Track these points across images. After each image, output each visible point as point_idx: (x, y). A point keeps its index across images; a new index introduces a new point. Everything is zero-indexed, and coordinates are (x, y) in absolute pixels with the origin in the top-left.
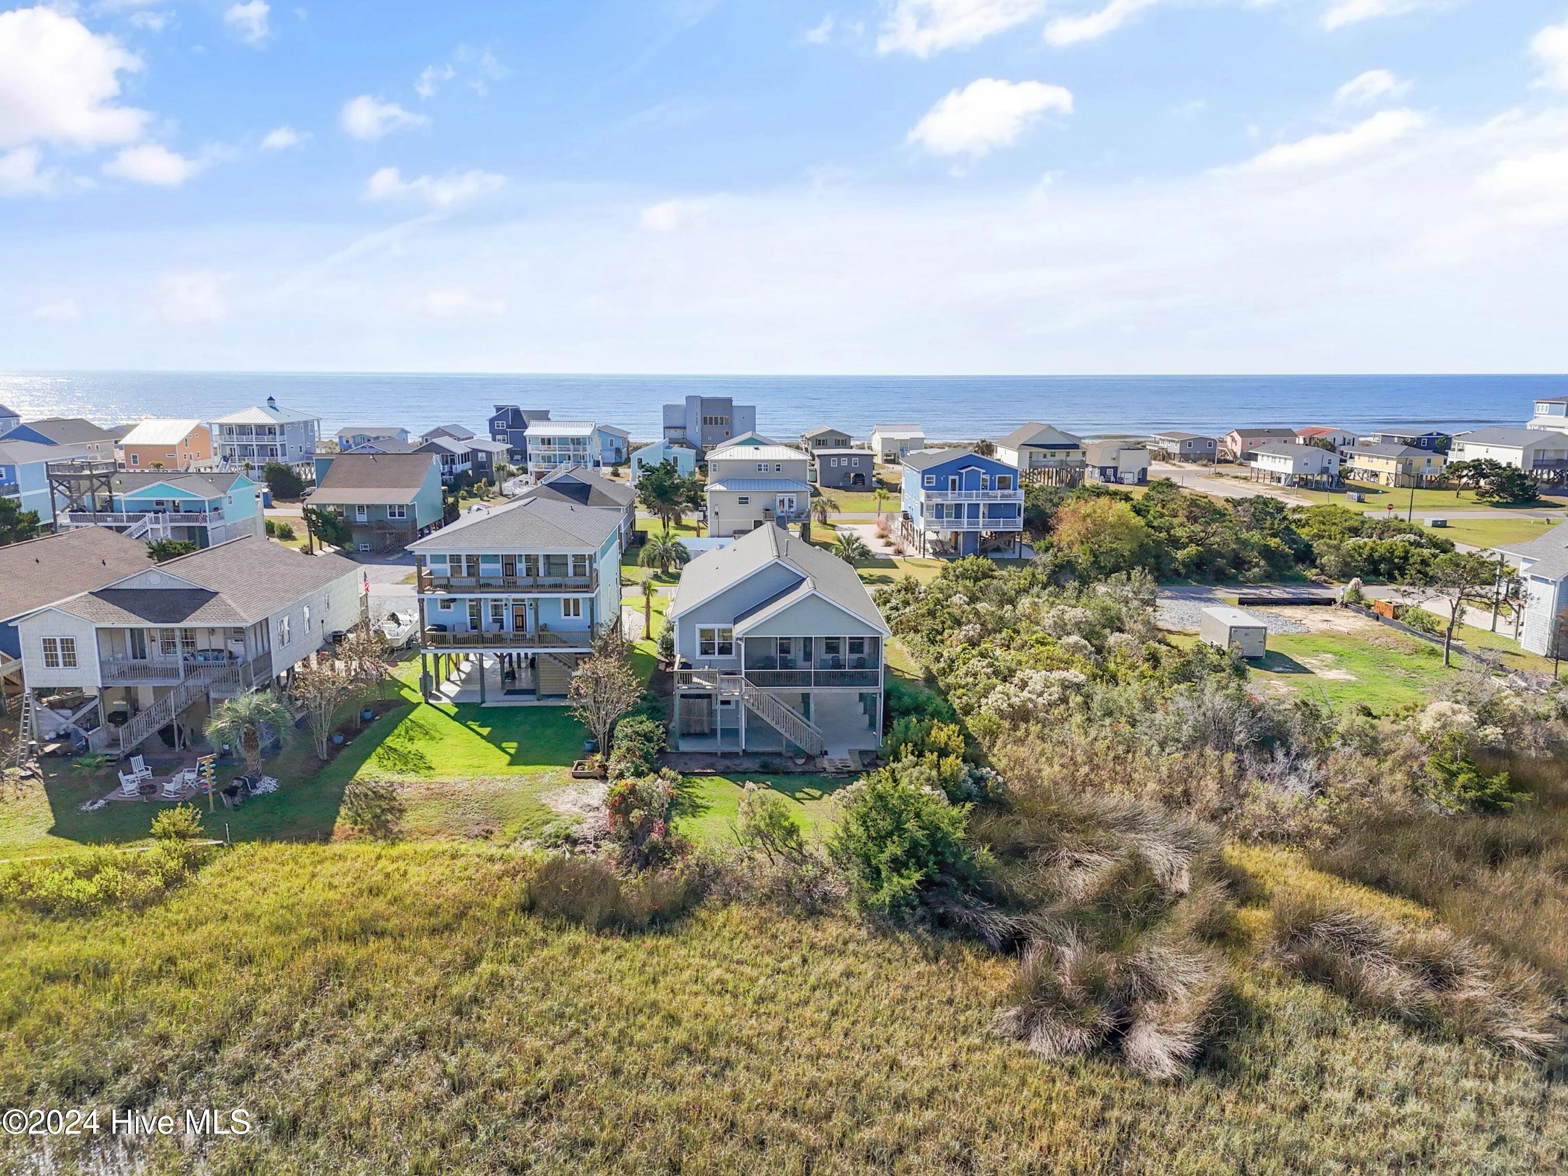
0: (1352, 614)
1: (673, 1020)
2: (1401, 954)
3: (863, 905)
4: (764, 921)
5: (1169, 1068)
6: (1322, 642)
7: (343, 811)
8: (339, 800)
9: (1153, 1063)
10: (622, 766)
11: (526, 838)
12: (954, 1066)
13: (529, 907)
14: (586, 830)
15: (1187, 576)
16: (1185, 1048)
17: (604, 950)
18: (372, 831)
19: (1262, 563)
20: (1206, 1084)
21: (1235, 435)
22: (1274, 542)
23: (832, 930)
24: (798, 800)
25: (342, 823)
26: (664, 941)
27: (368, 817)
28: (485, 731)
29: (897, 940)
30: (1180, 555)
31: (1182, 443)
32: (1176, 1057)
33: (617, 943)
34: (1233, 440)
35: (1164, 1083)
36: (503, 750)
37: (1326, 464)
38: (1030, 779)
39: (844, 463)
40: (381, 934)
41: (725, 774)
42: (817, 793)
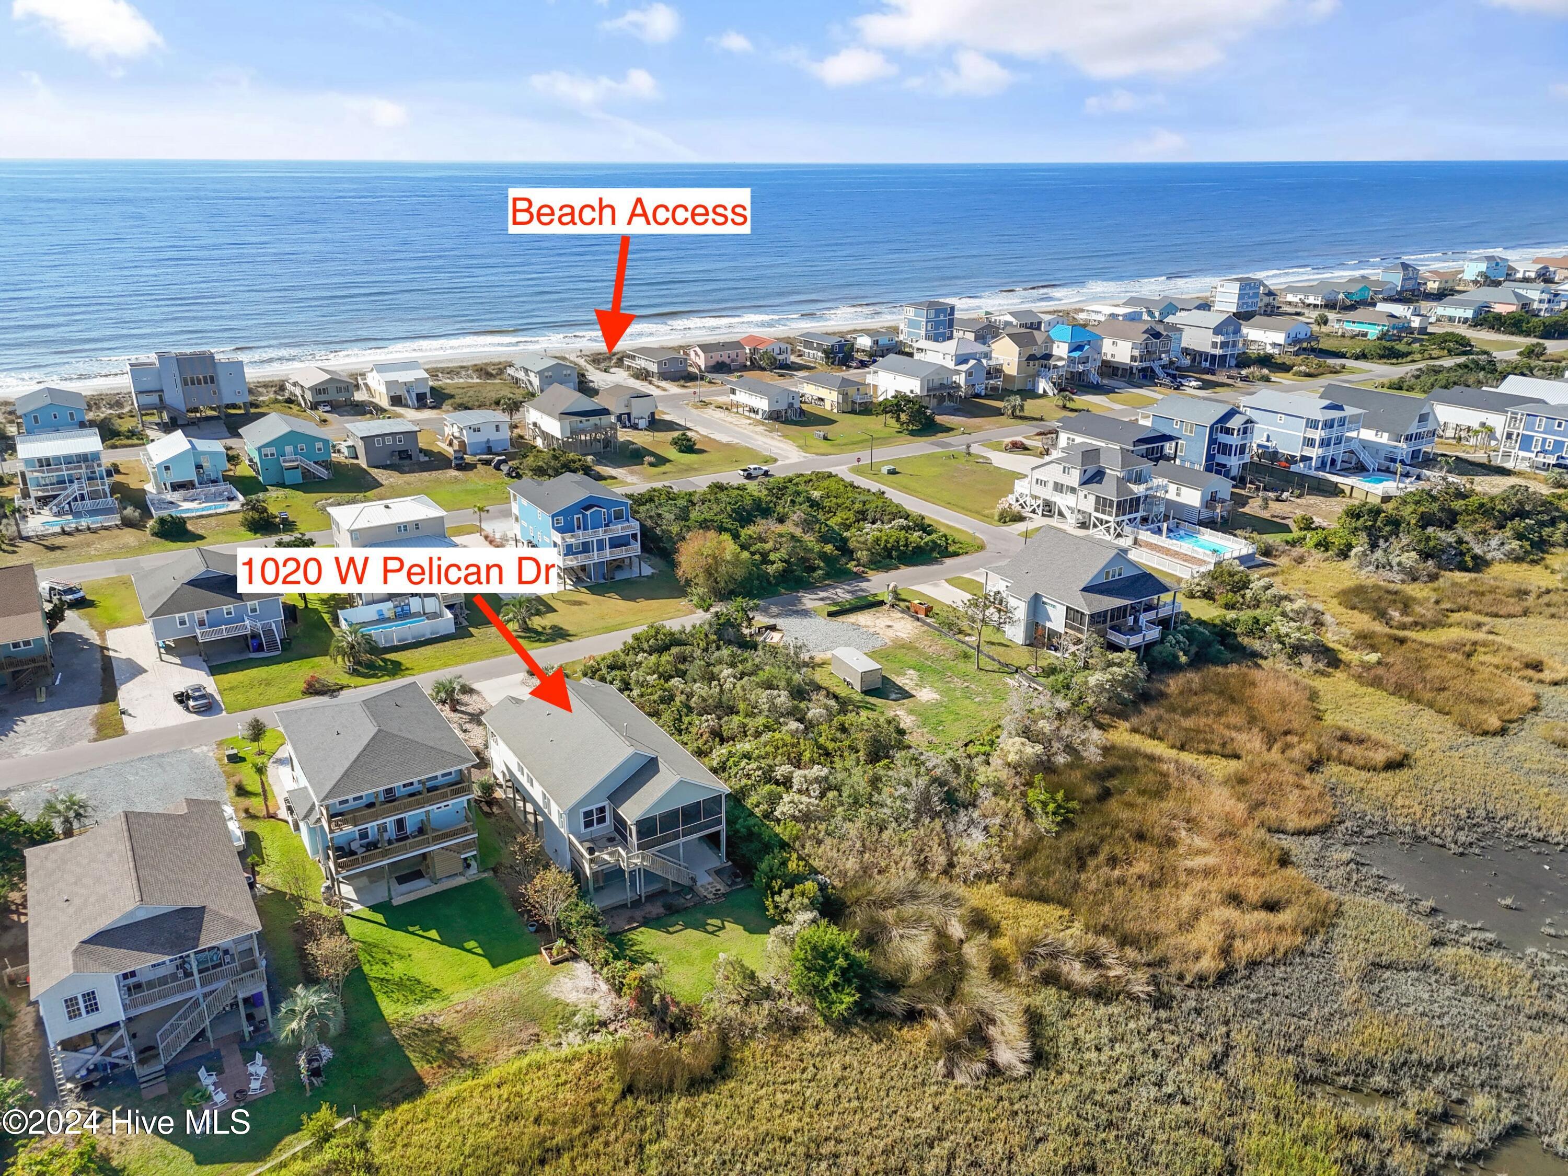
0: (900, 615)
1: (787, 1140)
2: (1078, 955)
3: (827, 1019)
4: (776, 1047)
5: (1022, 1070)
6: (900, 653)
7: (411, 1056)
8: (400, 1048)
9: (1010, 1067)
10: (602, 953)
11: (567, 1031)
12: (937, 1109)
13: (629, 1090)
14: (604, 1011)
15: (777, 584)
16: (1027, 1056)
17: (705, 1105)
18: (450, 1065)
19: (822, 564)
20: (1041, 1072)
21: (697, 349)
22: (829, 548)
23: (814, 1040)
24: (712, 933)
25: (421, 1067)
26: (732, 1084)
27: (434, 1053)
28: (433, 934)
29: (853, 1035)
30: (771, 569)
31: (659, 363)
32: (1024, 1062)
33: (704, 1097)
34: (696, 354)
35: (1024, 1078)
36: (469, 951)
37: (791, 401)
38: (843, 874)
39: (389, 441)
40: (559, 1151)
41: (647, 922)
42: (718, 922)
